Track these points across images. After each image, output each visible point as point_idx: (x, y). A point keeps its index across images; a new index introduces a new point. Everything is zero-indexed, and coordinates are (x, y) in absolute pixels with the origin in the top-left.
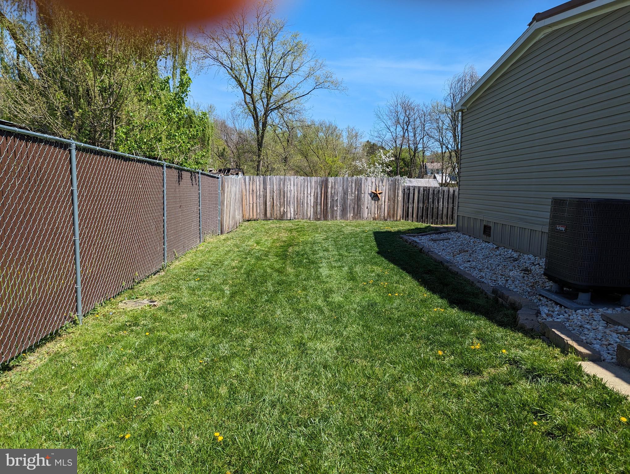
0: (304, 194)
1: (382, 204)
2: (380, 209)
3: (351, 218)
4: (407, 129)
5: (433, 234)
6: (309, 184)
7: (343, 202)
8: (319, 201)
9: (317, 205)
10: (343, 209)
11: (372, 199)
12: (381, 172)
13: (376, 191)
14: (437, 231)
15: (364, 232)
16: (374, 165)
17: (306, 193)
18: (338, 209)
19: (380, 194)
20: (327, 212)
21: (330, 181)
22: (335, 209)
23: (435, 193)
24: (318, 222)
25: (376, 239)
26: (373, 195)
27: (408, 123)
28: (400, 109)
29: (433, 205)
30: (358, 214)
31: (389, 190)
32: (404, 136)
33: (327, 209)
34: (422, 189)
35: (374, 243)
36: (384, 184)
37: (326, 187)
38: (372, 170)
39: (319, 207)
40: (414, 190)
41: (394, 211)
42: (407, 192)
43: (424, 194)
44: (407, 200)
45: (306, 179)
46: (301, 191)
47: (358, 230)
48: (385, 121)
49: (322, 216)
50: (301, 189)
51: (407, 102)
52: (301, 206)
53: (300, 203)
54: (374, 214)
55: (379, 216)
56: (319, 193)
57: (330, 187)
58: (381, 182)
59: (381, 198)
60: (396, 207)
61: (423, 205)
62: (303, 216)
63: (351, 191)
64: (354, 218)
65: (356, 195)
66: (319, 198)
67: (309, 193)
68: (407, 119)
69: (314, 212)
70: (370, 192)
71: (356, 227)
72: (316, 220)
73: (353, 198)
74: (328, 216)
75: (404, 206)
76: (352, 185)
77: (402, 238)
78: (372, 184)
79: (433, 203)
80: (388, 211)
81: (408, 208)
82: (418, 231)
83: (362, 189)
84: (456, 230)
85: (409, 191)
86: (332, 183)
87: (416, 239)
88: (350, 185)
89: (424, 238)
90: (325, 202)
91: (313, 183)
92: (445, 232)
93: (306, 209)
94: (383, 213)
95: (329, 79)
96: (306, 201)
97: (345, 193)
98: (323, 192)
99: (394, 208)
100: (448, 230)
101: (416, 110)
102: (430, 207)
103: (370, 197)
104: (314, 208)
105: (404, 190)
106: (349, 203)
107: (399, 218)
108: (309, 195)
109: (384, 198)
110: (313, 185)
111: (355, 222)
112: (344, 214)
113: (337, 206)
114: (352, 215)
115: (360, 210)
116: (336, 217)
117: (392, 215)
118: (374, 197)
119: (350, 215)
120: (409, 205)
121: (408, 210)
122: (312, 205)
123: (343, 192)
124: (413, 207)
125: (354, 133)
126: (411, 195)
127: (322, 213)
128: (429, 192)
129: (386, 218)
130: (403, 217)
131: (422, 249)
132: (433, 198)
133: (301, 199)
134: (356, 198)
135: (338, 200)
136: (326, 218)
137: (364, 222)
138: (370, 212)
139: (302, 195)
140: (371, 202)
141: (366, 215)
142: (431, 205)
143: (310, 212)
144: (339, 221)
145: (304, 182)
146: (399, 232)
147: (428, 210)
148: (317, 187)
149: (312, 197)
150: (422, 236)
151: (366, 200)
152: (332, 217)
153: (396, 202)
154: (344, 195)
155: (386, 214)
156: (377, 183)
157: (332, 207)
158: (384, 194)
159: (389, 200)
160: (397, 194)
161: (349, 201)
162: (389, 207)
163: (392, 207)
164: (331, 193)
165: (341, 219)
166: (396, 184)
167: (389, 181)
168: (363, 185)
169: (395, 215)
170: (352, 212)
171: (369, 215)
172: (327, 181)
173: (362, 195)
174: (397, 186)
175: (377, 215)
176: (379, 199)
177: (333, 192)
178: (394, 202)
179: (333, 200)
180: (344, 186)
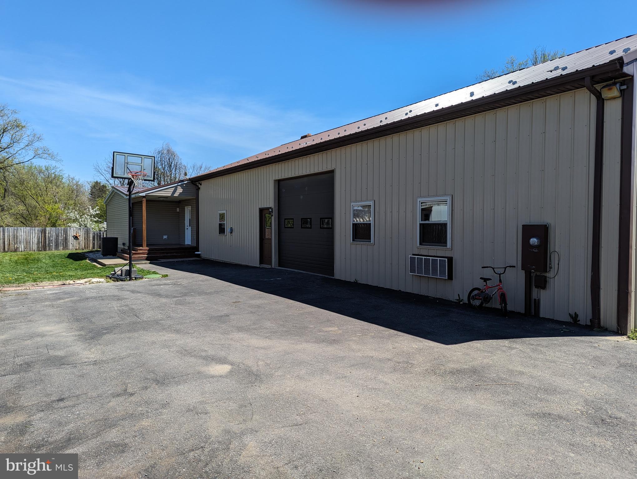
1: (80, 242)
2: (80, 244)
3: (61, 249)
6: (34, 232)
7: (56, 241)
8: (40, 240)
10: (57, 245)
11: (74, 239)
13: (76, 234)
16: (85, 216)
17: (31, 236)
18: (53, 245)
19: (79, 236)
20: (46, 246)
21: (47, 230)
22: (51, 245)
24: (41, 252)
26: (75, 237)
30: (66, 247)
31: (85, 234)
33: (46, 245)
36: (81, 231)
37: (45, 233)
39: (40, 244)
41: (88, 245)
44: (96, 239)
46: (28, 235)
47: (65, 253)
48: (104, 175)
49: (43, 249)
52: (29, 244)
53: (28, 242)
54: (76, 247)
55: (79, 247)
56: (40, 236)
57: (47, 233)
58: (79, 230)
59: (80, 238)
62: (30, 249)
63: (61, 235)
66: (40, 239)
67: (34, 237)
69: (37, 247)
70: (73, 235)
72: (39, 251)
73: (62, 238)
74: (47, 249)
75: (95, 242)
76: (61, 232)
78: (74, 231)
80: (84, 245)
81: (97, 243)
83: (68, 234)
86: (49, 231)
88: (60, 231)
90: (44, 241)
93: (32, 245)
94: (81, 246)
95: (47, 152)
96: (32, 241)
97: (57, 236)
98: (43, 235)
99: (88, 243)
103: (73, 238)
104: (37, 245)
105: (97, 233)
106: (60, 241)
109: (81, 238)
110: (36, 232)
111: (63, 251)
112: (57, 248)
113: (52, 243)
114: (62, 248)
115: (67, 245)
116: (52, 249)
117: (87, 246)
122: (36, 243)
123: (56, 235)
124: (100, 243)
127: (43, 247)
129: (83, 249)
133: (28, 240)
134: (64, 238)
135: (53, 240)
136: (45, 250)
137: (70, 251)
138: (73, 246)
139: (29, 238)
140: (74, 241)
141: (71, 247)
143: (35, 247)
145: (31, 230)
148: (39, 233)
149: (36, 239)
151: (71, 240)
152: (49, 249)
153: (89, 240)
154: (57, 237)
155: (83, 247)
156: (77, 231)
157: (49, 244)
158: (81, 236)
159: (84, 239)
160: (89, 236)
161: (60, 240)
162: (85, 243)
163: (86, 243)
164: (48, 236)
165: (55, 250)
166: (88, 231)
167: (84, 229)
168: (68, 232)
169: (89, 247)
170: (62, 246)
171: (73, 247)
172: (45, 229)
173: (68, 237)
174: (89, 232)
175: (77, 248)
176: (78, 239)
177: (49, 236)
178: (88, 240)
179: (49, 240)
180: (56, 232)
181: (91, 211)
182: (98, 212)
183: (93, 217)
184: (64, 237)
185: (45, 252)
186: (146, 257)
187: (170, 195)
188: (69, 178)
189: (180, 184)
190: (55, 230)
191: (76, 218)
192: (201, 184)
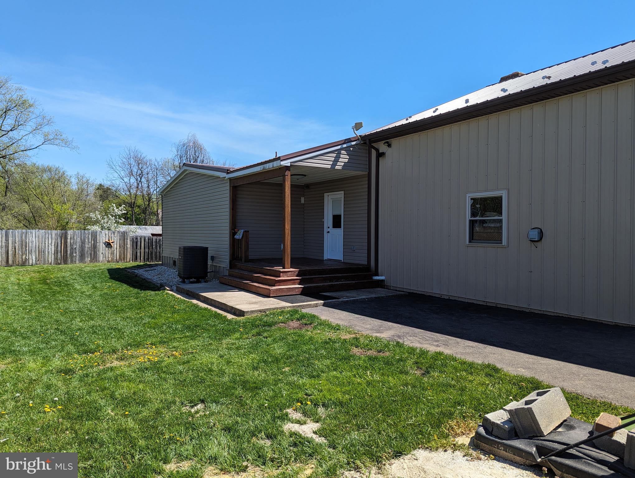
0: (45, 244)
1: (114, 251)
2: (113, 254)
3: (88, 261)
4: (140, 181)
5: (147, 267)
6: (50, 236)
7: (81, 250)
8: (59, 249)
9: (57, 253)
10: (82, 255)
11: (106, 247)
12: (115, 223)
13: (109, 240)
14: (150, 266)
15: (100, 269)
16: (108, 217)
17: (47, 243)
18: (77, 255)
19: (112, 243)
20: (67, 258)
21: (70, 234)
22: (74, 255)
23: (157, 241)
24: (60, 266)
25: (109, 273)
26: (107, 243)
27: (141, 175)
28: (132, 161)
29: (156, 250)
30: (94, 258)
31: (120, 240)
32: (137, 188)
33: (66, 255)
34: (147, 238)
35: (108, 274)
36: (116, 235)
37: (66, 238)
38: (106, 220)
39: (59, 254)
40: (141, 239)
41: (124, 255)
42: (135, 241)
43: (148, 242)
44: (135, 247)
45: (47, 232)
46: (42, 241)
47: (96, 269)
48: (118, 172)
49: (63, 261)
50: (42, 240)
51: (139, 156)
52: (43, 253)
53: (41, 252)
54: (108, 258)
55: (112, 259)
56: (59, 243)
57: (69, 238)
58: (113, 234)
59: (114, 246)
60: (126, 252)
61: (149, 250)
62: (45, 261)
63: (88, 241)
64: (91, 261)
65: (93, 244)
66: (59, 247)
67: (50, 243)
68: (139, 172)
69: (54, 258)
70: (104, 242)
71: (93, 267)
72: (56, 264)
73: (90, 246)
74: (68, 261)
75: (133, 252)
76: (88, 236)
77: (126, 271)
78: (106, 236)
79: (156, 248)
80: (119, 255)
81: (137, 252)
82: (139, 267)
83: (98, 240)
84: (162, 265)
85: (137, 240)
86: (71, 235)
87: (135, 271)
88: (87, 236)
89: (140, 270)
90: (65, 250)
91: (54, 236)
92: (155, 266)
93: (47, 256)
94: (115, 257)
95: (59, 137)
96: (47, 250)
97: (83, 242)
98: (63, 242)
99: (124, 253)
100: (156, 265)
101: (148, 164)
102: (154, 251)
103: (104, 245)
104: (54, 255)
105: (133, 239)
106: (86, 250)
107: (128, 260)
108: (50, 245)
109: (116, 245)
110: (54, 237)
111: (92, 264)
112: (82, 258)
113: (76, 253)
114: (89, 259)
115: (97, 255)
116: (75, 261)
117: (123, 258)
118: (107, 245)
119: (88, 259)
120: (137, 250)
121: (137, 255)
122: (53, 253)
123: (81, 242)
124: (141, 252)
125: (84, 180)
126: (139, 243)
127: (63, 258)
128: (153, 240)
129: (118, 261)
130: (133, 260)
131: (137, 275)
132: (156, 245)
133: (42, 248)
134: (93, 246)
135: (77, 248)
136: (65, 262)
137: (101, 264)
138: (104, 256)
139: (43, 245)
140: (105, 250)
141: (101, 259)
142: (154, 250)
143: (51, 258)
144: (78, 264)
145: (46, 234)
146: (126, 268)
147: (152, 254)
148: (58, 238)
149: (53, 247)
150: (140, 269)
151: (101, 248)
152: (72, 262)
153: (126, 248)
154: (82, 244)
155: (118, 258)
156: (110, 235)
157: (72, 253)
158: (115, 243)
159: (120, 247)
160: (126, 243)
161: (86, 248)
162: (120, 253)
163: (122, 252)
164: (70, 243)
165: (80, 263)
166: (125, 235)
167: (119, 233)
168: (98, 236)
169: (125, 258)
170: (89, 257)
171: (104, 258)
172: (66, 233)
173: (98, 244)
174: (126, 237)
175: (110, 259)
176: (112, 247)
177: (72, 242)
178: (124, 248)
179: (72, 249)
180: (81, 237)
181: (116, 210)
182: (124, 212)
183: (118, 218)
184: (91, 245)
185: (65, 265)
186: (301, 289)
187: (329, 167)
188: (78, 175)
189: (345, 146)
190: (79, 234)
191: (98, 219)
192: (389, 145)
